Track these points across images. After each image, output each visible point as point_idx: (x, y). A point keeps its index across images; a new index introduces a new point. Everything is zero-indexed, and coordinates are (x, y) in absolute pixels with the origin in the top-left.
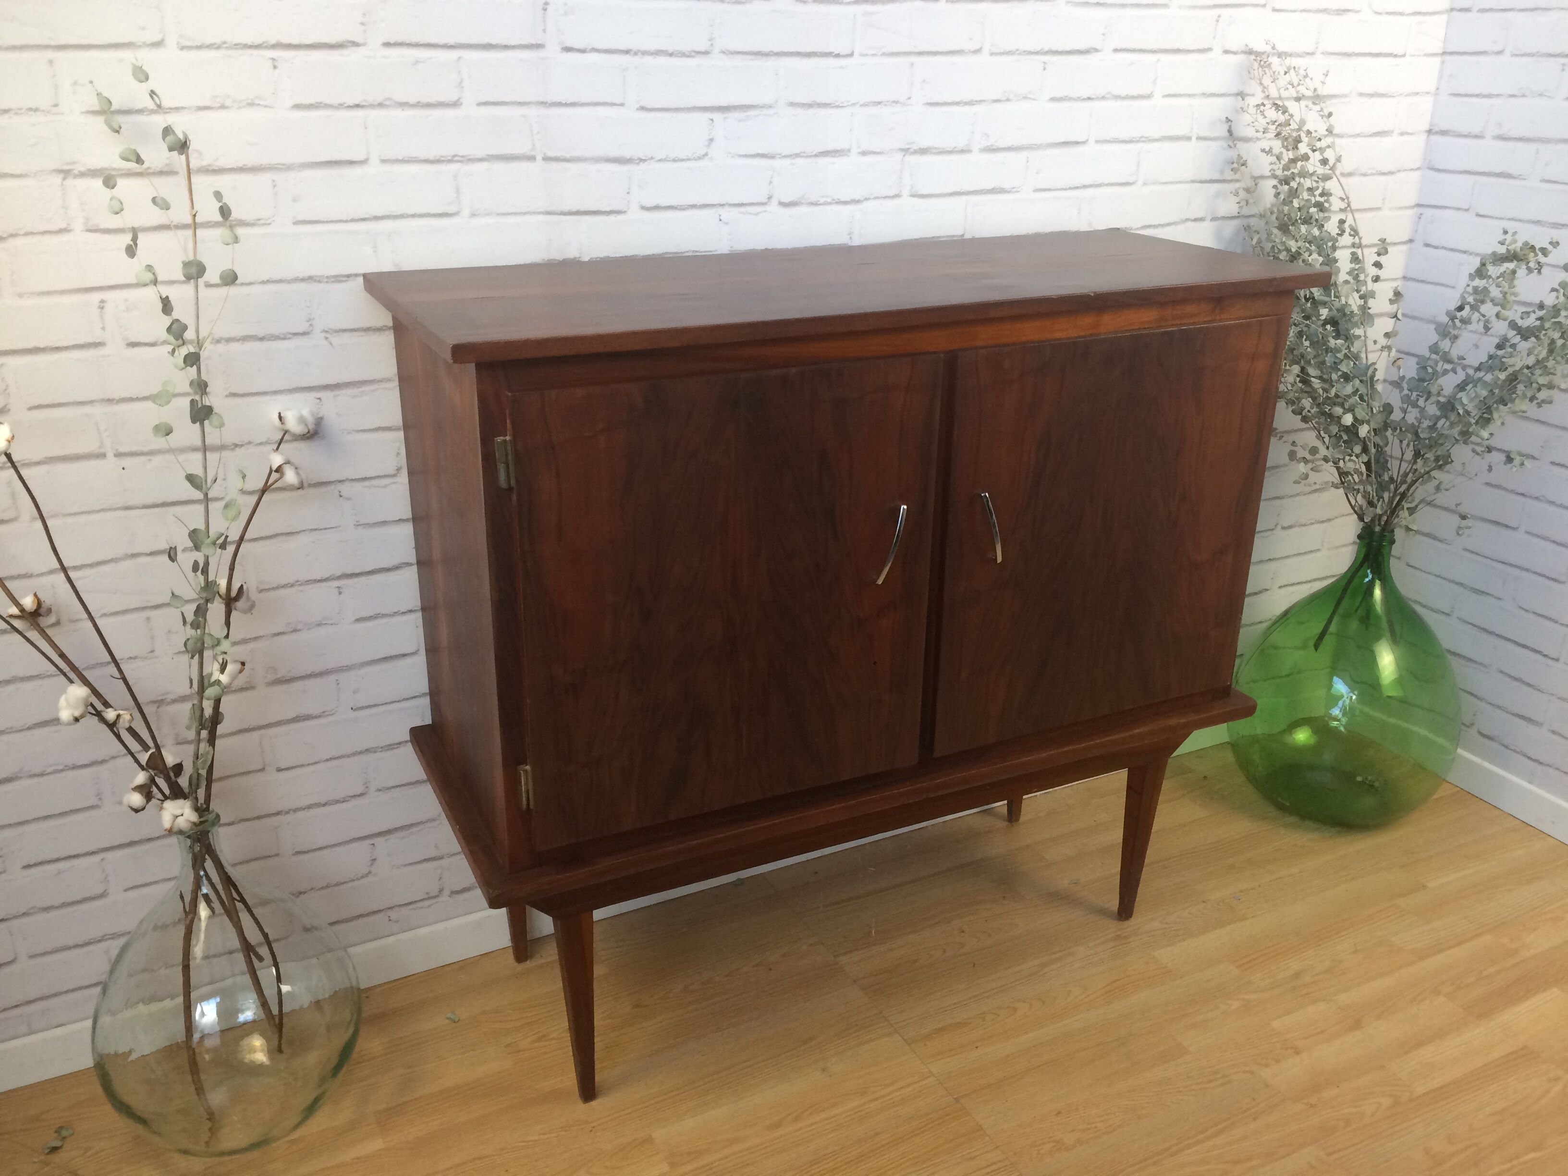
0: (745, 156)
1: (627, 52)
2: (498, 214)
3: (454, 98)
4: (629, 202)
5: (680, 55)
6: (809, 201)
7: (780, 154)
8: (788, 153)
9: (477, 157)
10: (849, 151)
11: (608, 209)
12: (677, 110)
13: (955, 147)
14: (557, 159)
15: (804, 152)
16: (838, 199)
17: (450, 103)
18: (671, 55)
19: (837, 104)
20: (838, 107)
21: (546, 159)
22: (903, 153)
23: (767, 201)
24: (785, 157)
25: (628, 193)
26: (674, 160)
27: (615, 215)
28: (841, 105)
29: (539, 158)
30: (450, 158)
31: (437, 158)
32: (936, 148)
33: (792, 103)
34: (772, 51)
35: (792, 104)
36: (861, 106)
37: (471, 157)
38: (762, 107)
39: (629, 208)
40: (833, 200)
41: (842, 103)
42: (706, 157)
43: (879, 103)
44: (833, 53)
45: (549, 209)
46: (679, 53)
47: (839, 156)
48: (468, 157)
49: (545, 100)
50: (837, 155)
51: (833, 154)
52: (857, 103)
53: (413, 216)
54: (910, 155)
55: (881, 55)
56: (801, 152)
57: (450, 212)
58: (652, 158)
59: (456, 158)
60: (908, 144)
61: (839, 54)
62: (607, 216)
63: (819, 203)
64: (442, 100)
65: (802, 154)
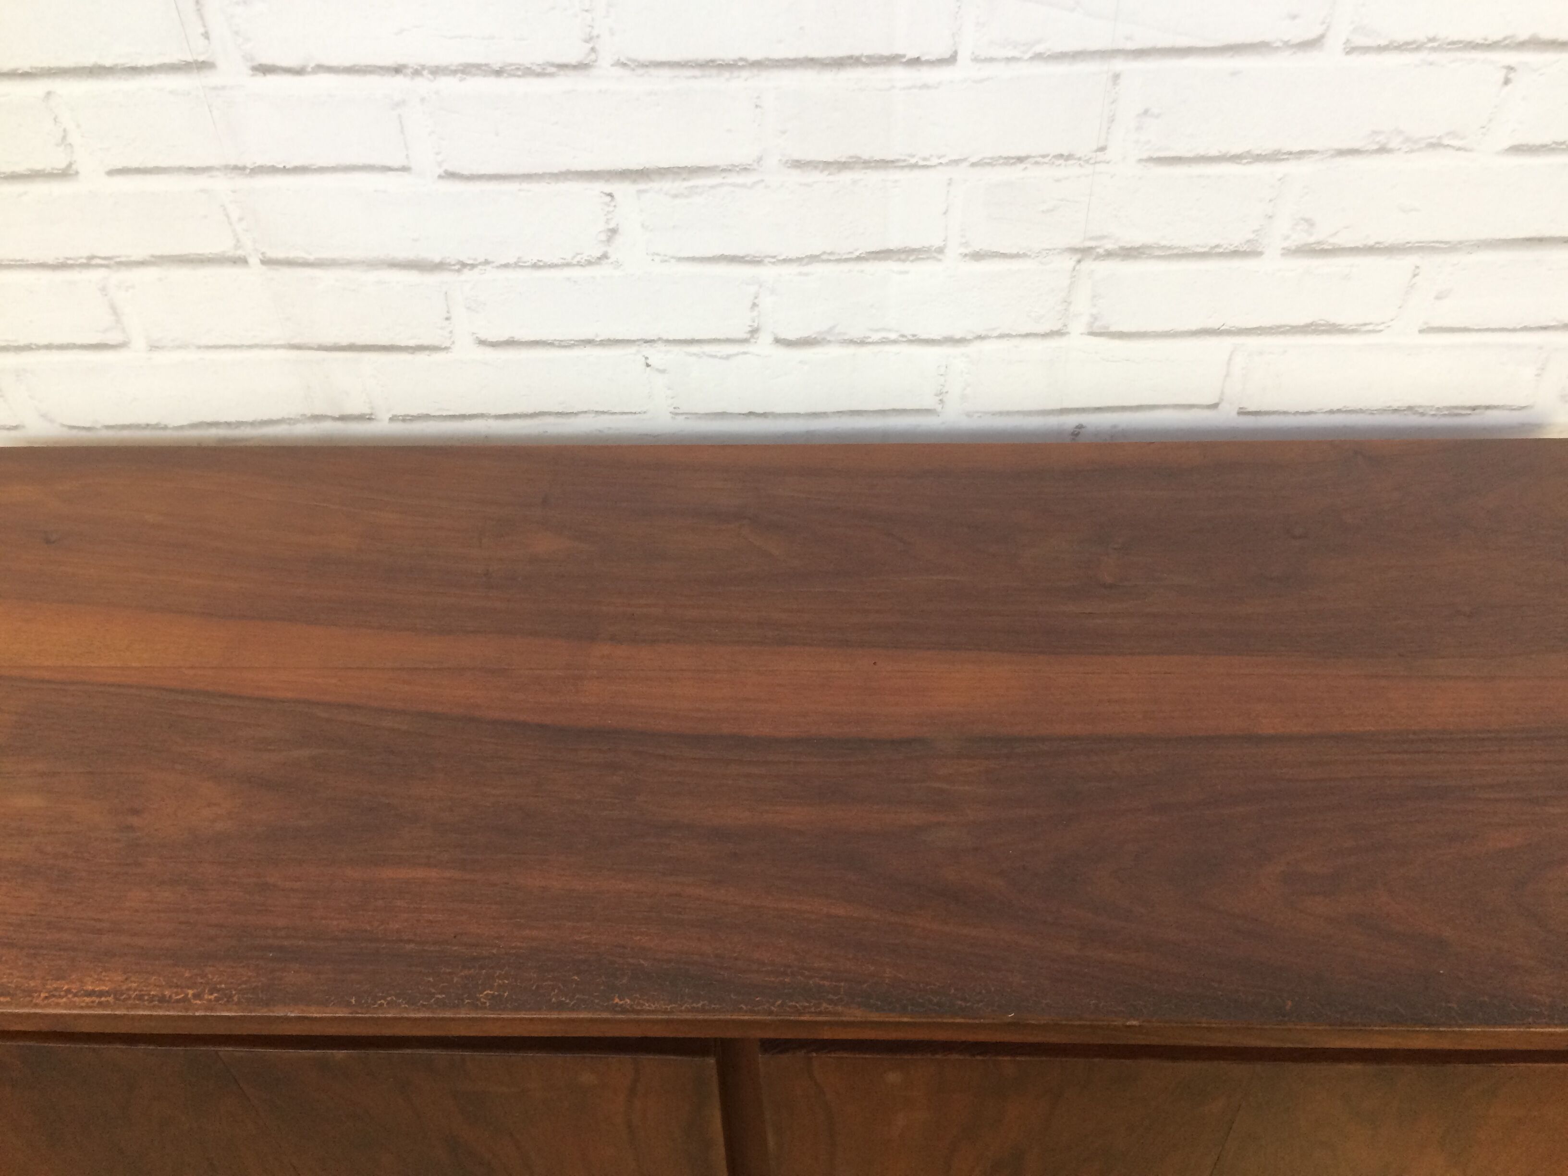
0: (693, 259)
1: (398, 70)
2: (199, 347)
3: (60, 163)
4: (451, 332)
5: (520, 73)
6: (846, 337)
7: (774, 257)
8: (793, 255)
9: (133, 259)
10: (941, 250)
11: (412, 343)
12: (528, 177)
13: (1217, 246)
14: (290, 263)
15: (831, 253)
16: (914, 336)
17: (55, 172)
18: (499, 73)
19: (913, 161)
20: (914, 166)
21: (267, 262)
22: (1078, 256)
23: (748, 336)
24: (785, 261)
25: (447, 319)
26: (535, 266)
27: (427, 352)
28: (921, 163)
29: (254, 260)
30: (84, 261)
31: (60, 261)
32: (1163, 247)
33: (797, 161)
34: (741, 59)
35: (798, 164)
36: (973, 165)
37: (123, 259)
38: (723, 170)
39: (453, 343)
40: (903, 336)
41: (925, 159)
42: (605, 261)
43: (1020, 160)
44: (904, 56)
45: (296, 341)
46: (518, 69)
47: (917, 259)
48: (118, 260)
49: (240, 164)
50: (911, 258)
51: (903, 256)
52: (965, 160)
53: (49, 347)
54: (1095, 259)
55: (1032, 58)
56: (824, 253)
57: (111, 343)
58: (487, 262)
59: (94, 262)
60: (1092, 239)
61: (918, 58)
62: (413, 353)
63: (870, 340)
64: (39, 167)
65: (825, 257)
